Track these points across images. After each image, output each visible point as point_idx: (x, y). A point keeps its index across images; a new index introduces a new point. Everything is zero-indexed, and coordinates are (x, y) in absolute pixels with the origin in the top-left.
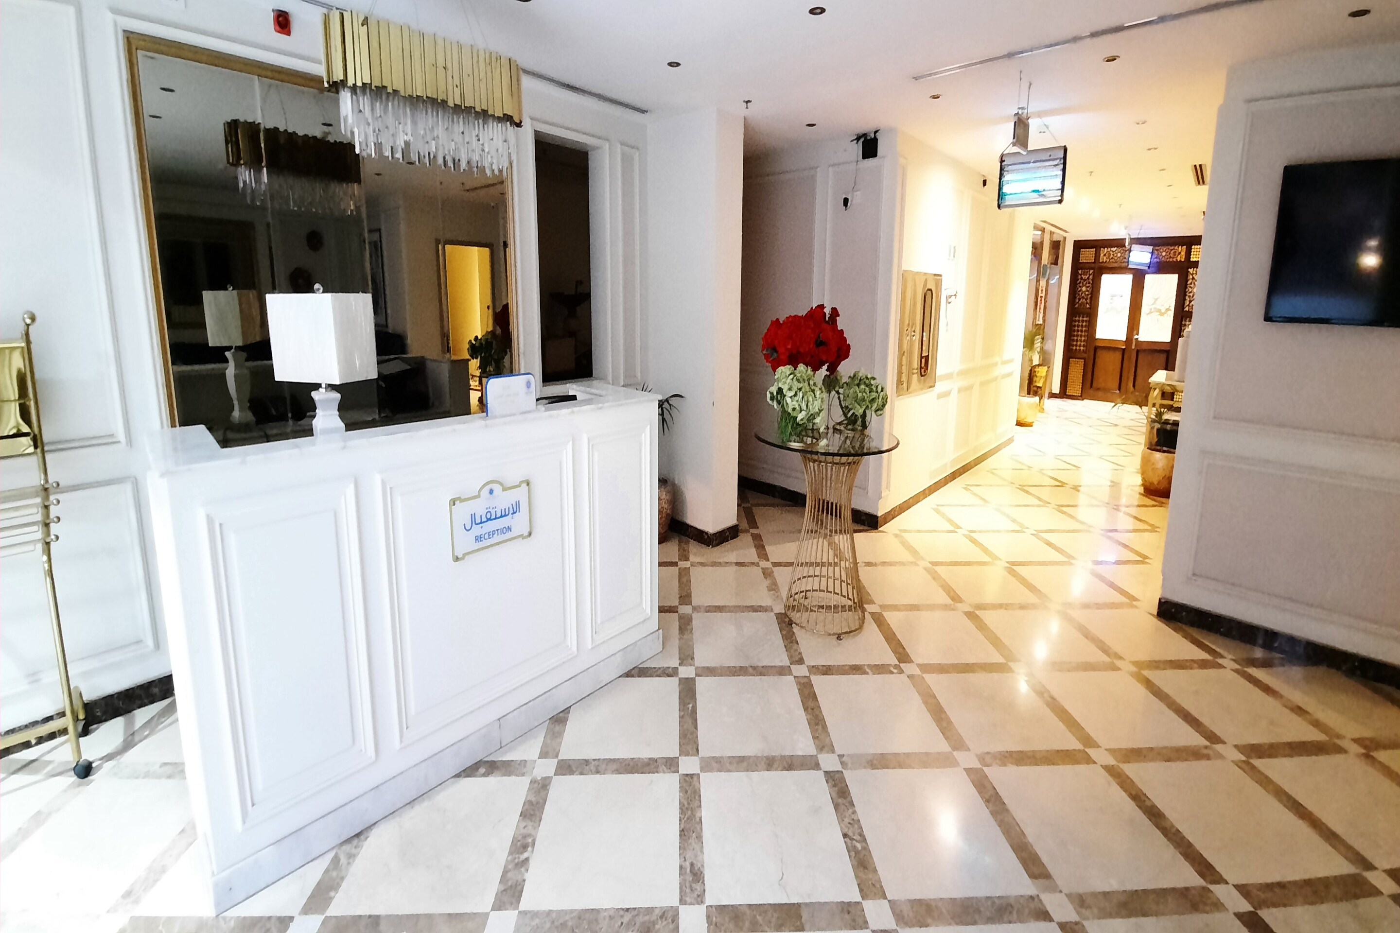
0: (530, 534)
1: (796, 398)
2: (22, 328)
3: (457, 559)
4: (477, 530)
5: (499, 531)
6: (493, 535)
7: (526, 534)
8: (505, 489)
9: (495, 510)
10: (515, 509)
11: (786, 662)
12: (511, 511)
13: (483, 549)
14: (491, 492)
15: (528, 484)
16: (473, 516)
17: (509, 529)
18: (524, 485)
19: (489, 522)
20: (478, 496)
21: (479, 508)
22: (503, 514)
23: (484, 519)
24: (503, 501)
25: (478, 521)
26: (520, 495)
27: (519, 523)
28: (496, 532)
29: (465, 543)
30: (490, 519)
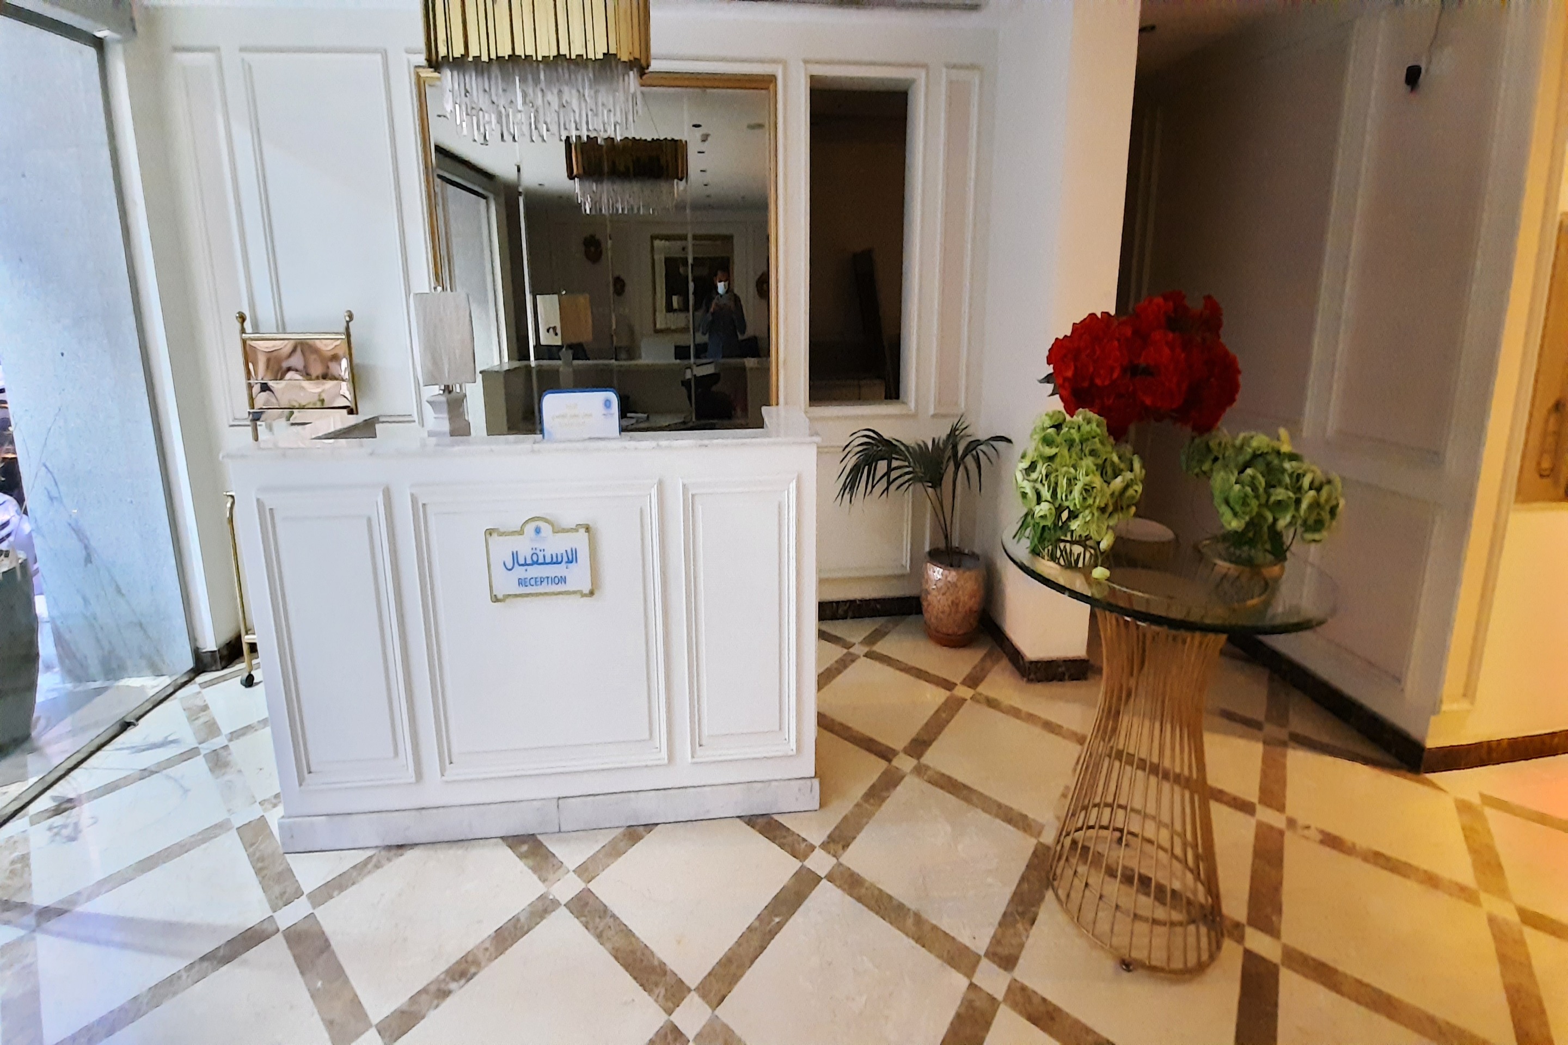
0: (592, 593)
1: (1034, 476)
2: (345, 324)
3: (496, 599)
4: (520, 572)
5: (550, 580)
6: (541, 582)
7: (586, 591)
8: (556, 531)
9: (542, 553)
10: (572, 558)
11: (981, 944)
12: (565, 559)
13: (527, 595)
14: (538, 531)
15: (588, 529)
16: (515, 556)
17: (563, 580)
18: (582, 531)
19: (536, 566)
20: (521, 532)
21: (524, 547)
22: (555, 560)
23: (529, 561)
24: (555, 545)
25: (522, 561)
26: (580, 541)
27: (578, 576)
28: (546, 580)
29: (507, 583)
30: (537, 563)
